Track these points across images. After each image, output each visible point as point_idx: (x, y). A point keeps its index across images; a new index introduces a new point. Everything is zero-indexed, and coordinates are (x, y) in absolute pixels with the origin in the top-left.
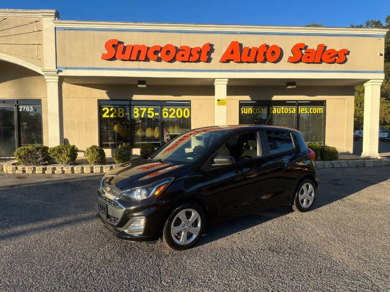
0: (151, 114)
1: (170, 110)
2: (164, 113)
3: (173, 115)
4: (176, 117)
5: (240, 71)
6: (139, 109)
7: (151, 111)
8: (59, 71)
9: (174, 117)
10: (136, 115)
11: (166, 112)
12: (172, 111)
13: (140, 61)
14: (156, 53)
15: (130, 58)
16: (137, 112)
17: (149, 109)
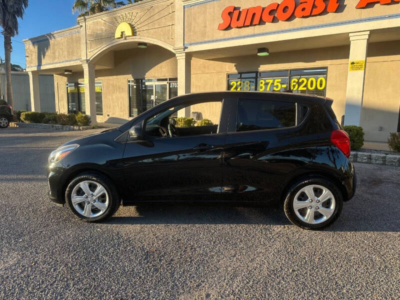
0: (277, 87)
1: (300, 81)
2: (292, 84)
3: (304, 87)
4: (308, 88)
5: (390, 17)
6: (265, 80)
7: (278, 82)
8: (185, 48)
9: (305, 89)
10: (262, 87)
11: (295, 83)
12: (303, 82)
13: (255, 25)
14: (271, 12)
15: (244, 24)
16: (262, 85)
17: (276, 81)
